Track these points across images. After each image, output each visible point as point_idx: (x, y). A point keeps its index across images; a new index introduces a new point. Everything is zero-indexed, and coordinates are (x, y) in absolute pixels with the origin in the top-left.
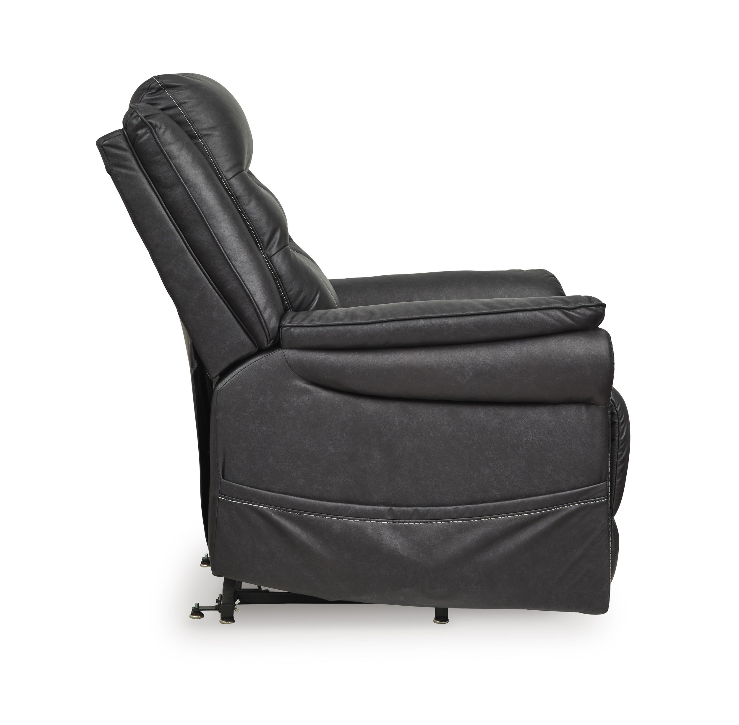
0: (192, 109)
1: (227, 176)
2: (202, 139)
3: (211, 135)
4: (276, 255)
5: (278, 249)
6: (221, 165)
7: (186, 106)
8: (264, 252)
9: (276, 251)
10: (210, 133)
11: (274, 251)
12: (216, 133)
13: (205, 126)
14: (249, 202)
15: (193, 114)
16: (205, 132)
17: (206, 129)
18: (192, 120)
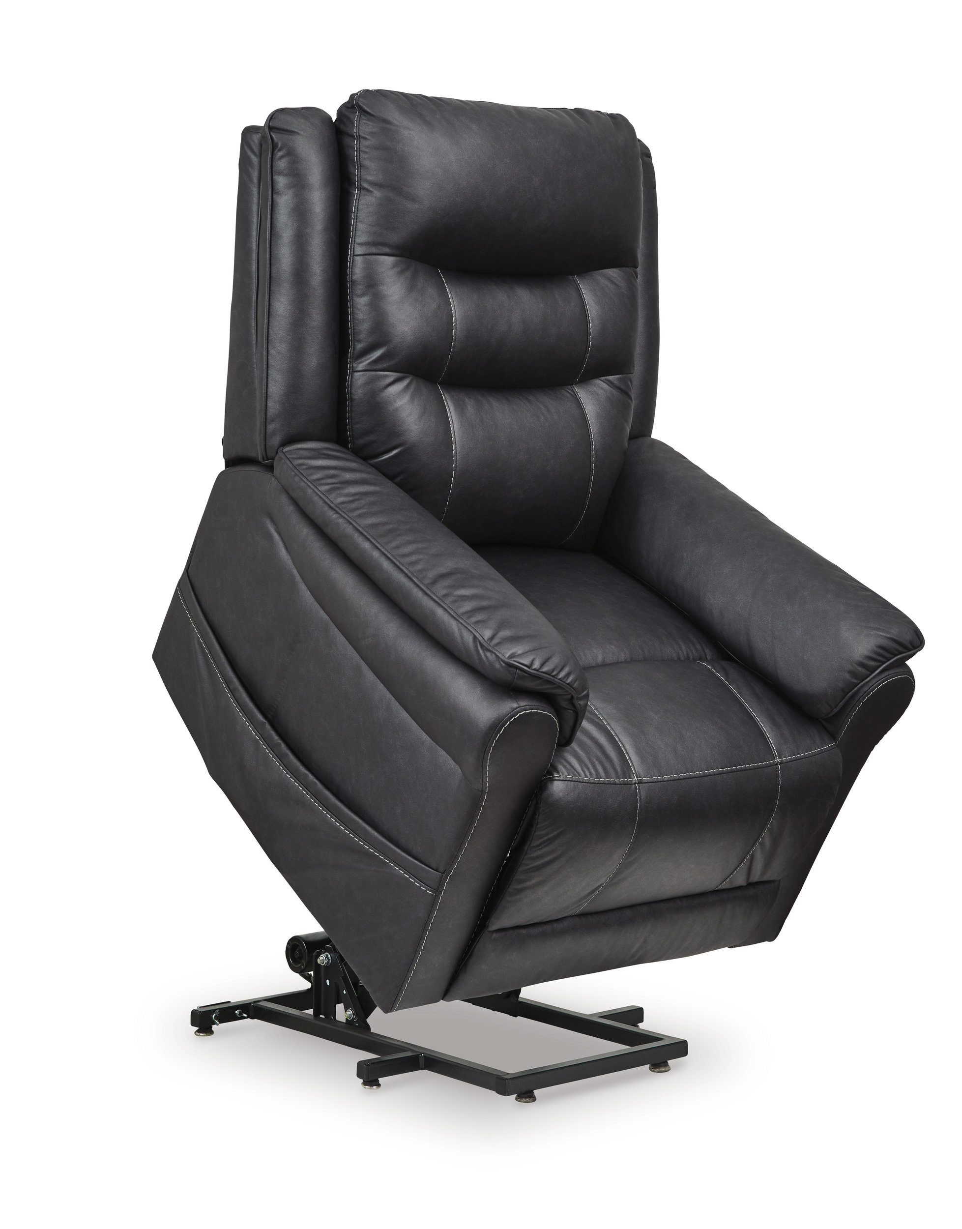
0: (367, 150)
1: (356, 250)
2: (359, 192)
3: (371, 192)
4: (361, 373)
5: (369, 368)
6: (358, 233)
7: (364, 143)
8: (351, 361)
9: (364, 368)
10: (371, 189)
11: (361, 367)
12: (377, 193)
13: (370, 178)
14: (363, 295)
15: (366, 156)
16: (365, 185)
17: (370, 183)
18: (361, 162)
